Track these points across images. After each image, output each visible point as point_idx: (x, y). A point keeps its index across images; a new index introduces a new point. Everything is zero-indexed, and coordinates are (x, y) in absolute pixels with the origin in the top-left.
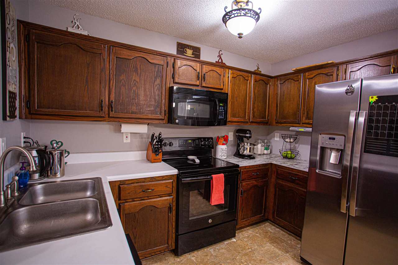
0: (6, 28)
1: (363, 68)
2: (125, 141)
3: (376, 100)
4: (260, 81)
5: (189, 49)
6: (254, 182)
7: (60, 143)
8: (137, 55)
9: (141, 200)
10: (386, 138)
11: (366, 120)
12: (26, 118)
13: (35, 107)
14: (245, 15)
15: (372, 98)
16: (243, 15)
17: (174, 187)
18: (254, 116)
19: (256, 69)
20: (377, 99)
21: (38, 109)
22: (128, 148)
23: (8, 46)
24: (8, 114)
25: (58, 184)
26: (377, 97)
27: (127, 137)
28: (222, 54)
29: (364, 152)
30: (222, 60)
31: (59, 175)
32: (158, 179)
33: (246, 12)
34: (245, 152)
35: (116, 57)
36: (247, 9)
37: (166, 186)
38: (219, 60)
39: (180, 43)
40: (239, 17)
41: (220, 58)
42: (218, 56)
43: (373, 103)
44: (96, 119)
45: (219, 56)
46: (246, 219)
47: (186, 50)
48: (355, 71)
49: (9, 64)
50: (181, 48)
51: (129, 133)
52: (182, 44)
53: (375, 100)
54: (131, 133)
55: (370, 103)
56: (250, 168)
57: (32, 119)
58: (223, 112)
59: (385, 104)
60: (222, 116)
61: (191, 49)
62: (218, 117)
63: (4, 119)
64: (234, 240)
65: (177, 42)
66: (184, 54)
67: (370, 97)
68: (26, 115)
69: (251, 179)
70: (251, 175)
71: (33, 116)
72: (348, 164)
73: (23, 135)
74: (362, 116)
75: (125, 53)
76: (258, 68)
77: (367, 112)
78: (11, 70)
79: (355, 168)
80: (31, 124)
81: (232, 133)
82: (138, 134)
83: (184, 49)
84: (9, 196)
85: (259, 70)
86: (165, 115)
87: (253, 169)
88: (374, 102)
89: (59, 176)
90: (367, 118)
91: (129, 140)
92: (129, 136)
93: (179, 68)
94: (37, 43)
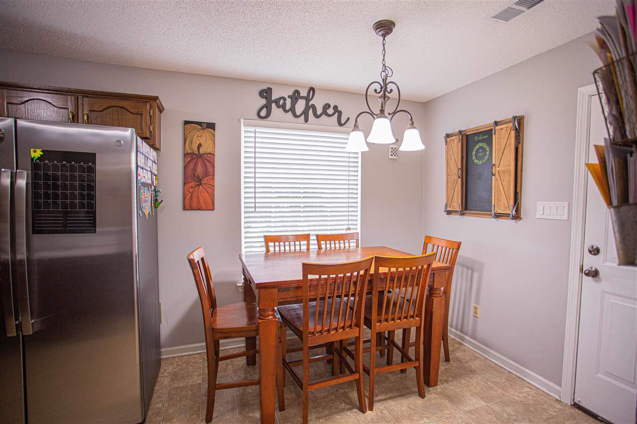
1: (29, 102)
3: (41, 155)
10: (60, 210)
11: (30, 185)
15: (35, 152)
20: (42, 153)
26: (41, 151)
29: (33, 233)
43: (37, 159)
48: (17, 104)
53: (39, 156)
55: (32, 159)
59: (54, 162)
67: (32, 150)
72: (9, 257)
74: (22, 178)
77: (30, 172)
79: (22, 261)
88: (39, 159)
90: (30, 181)
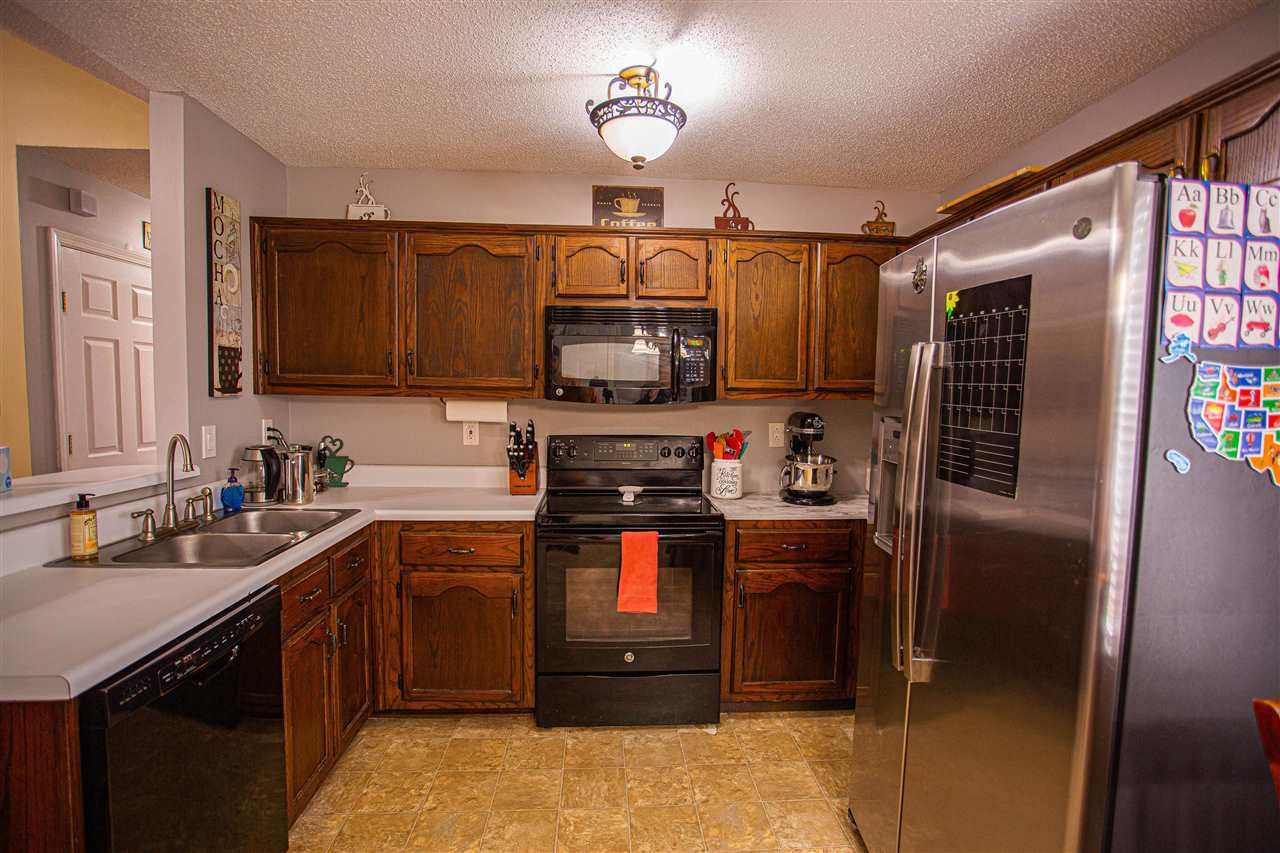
0: (214, 241)
2: (466, 442)
3: (956, 303)
4: (853, 261)
5: (628, 197)
6: (790, 572)
7: (338, 443)
8: (462, 243)
9: (447, 571)
12: (264, 393)
13: (275, 372)
14: (622, 114)
15: (951, 297)
16: (618, 114)
17: (528, 552)
18: (827, 372)
19: (873, 220)
20: (958, 300)
21: (282, 375)
22: (473, 460)
23: (217, 272)
24: (217, 384)
25: (297, 516)
26: (957, 294)
27: (471, 432)
28: (737, 193)
30: (735, 209)
31: (300, 500)
32: (487, 527)
33: (623, 107)
34: (800, 482)
35: (418, 255)
36: (622, 99)
37: (505, 547)
38: (725, 214)
39: (602, 187)
40: (611, 121)
41: (732, 205)
42: (724, 201)
44: (380, 391)
45: (728, 200)
46: (763, 683)
47: (618, 202)
49: (219, 302)
50: (606, 198)
51: (475, 422)
52: (607, 187)
53: (955, 306)
54: (480, 423)
55: (947, 315)
56: (774, 528)
57: (274, 393)
58: (701, 364)
60: (698, 374)
61: (633, 198)
62: (685, 377)
63: (211, 394)
64: (712, 730)
65: (593, 187)
66: (615, 213)
67: (948, 295)
68: (264, 388)
69: (775, 562)
70: (777, 549)
71: (277, 389)
73: (265, 424)
75: (437, 242)
76: (882, 214)
78: (226, 312)
80: (290, 404)
81: (781, 426)
82: (498, 426)
83: (613, 202)
84: (191, 517)
85: (886, 219)
86: (536, 377)
87: (782, 531)
88: (953, 312)
89: (301, 502)
91: (475, 441)
92: (476, 429)
93: (567, 257)
94: (279, 252)
